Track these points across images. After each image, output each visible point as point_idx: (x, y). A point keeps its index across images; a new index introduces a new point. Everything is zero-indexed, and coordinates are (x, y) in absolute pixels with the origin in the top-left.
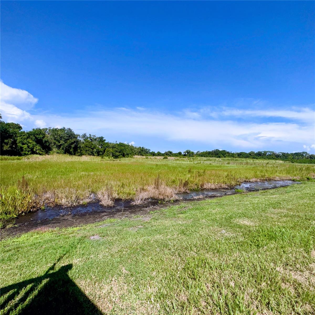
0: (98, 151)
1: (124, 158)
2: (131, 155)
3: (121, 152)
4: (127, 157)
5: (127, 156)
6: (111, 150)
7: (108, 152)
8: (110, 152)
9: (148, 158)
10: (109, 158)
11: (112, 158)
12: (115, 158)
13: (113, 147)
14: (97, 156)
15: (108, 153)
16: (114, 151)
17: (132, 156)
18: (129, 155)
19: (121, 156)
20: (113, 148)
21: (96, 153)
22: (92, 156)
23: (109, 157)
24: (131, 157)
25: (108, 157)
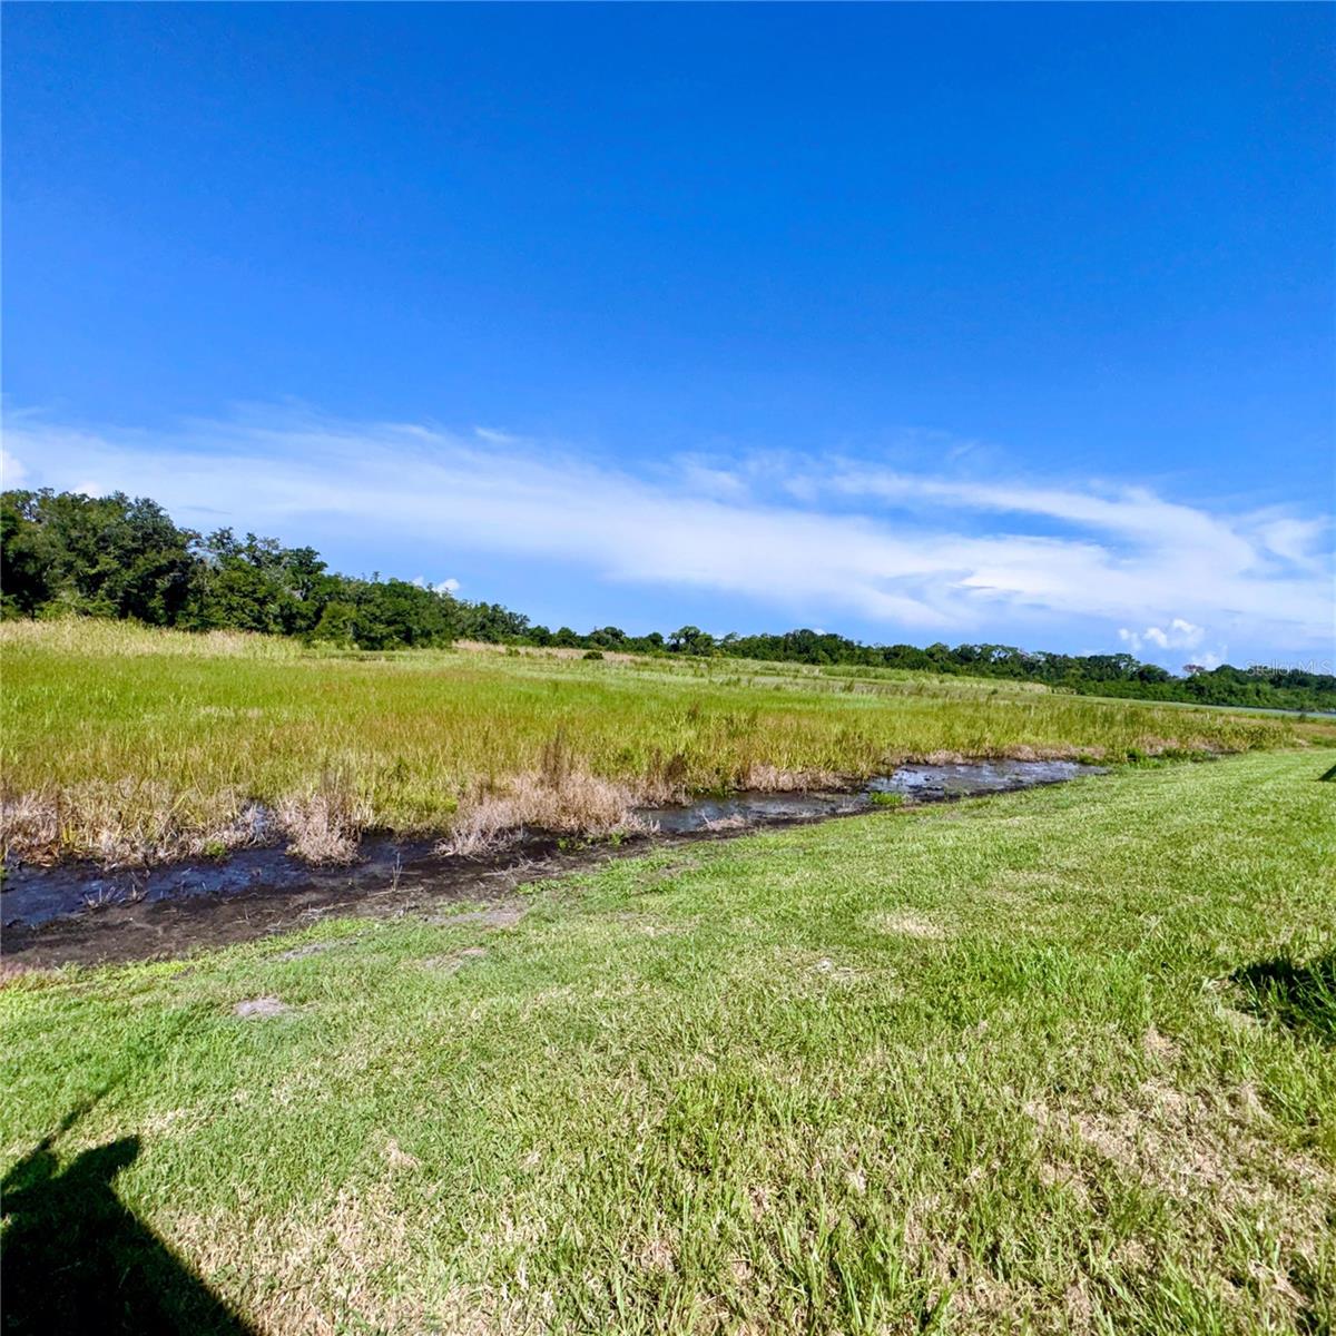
0: (286, 612)
1: (410, 648)
2: (444, 639)
3: (398, 623)
4: (423, 646)
5: (425, 642)
6: (350, 611)
7: (334, 617)
8: (344, 618)
9: (518, 653)
10: (339, 646)
11: (352, 649)
12: (366, 648)
13: (360, 598)
14: (283, 633)
15: (334, 623)
16: (365, 616)
17: (444, 643)
18: (435, 637)
19: (397, 639)
20: (359, 604)
21: (280, 620)
22: (257, 635)
23: (340, 641)
24: (441, 647)
25: (333, 644)
